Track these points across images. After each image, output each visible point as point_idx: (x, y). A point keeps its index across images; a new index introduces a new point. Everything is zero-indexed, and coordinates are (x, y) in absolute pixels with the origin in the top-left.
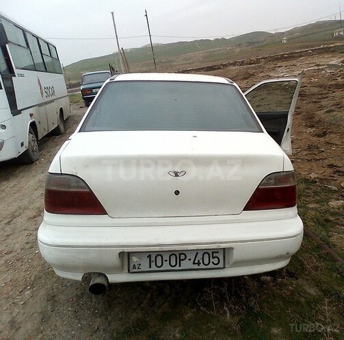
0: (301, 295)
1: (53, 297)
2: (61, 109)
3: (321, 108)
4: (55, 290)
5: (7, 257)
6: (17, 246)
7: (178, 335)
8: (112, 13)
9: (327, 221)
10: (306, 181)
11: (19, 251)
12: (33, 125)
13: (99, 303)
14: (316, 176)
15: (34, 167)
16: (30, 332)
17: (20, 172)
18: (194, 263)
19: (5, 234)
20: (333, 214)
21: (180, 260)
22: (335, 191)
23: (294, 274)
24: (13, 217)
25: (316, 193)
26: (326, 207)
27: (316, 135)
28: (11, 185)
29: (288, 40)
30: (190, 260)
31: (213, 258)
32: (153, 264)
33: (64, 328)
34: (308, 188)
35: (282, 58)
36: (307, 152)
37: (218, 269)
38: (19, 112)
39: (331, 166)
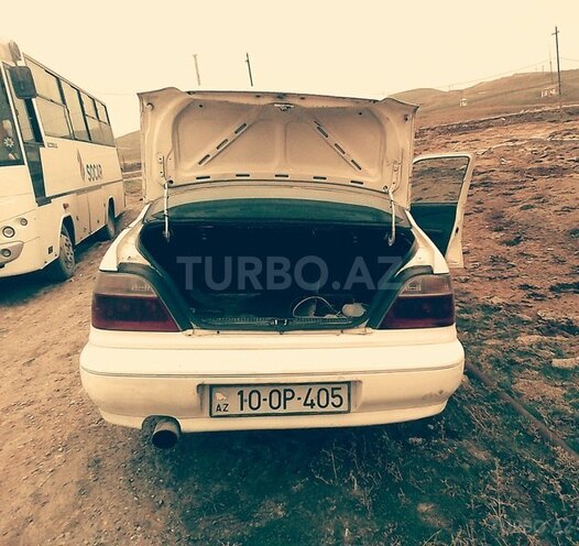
0: (464, 461)
1: (97, 462)
2: (111, 200)
3: (515, 202)
4: (100, 453)
5: (27, 409)
6: (42, 394)
7: (280, 513)
8: (195, 56)
9: (512, 362)
10: (485, 307)
11: (45, 401)
12: (68, 222)
13: (165, 470)
14: (501, 301)
15: (67, 286)
16: (62, 507)
17: (45, 293)
18: (305, 404)
19: (24, 378)
20: (522, 354)
21: (285, 399)
22: (528, 322)
23: (457, 433)
24: (36, 354)
25: (499, 325)
26: (511, 343)
27: (504, 242)
28: (32, 312)
29: (469, 102)
30: (299, 399)
31: (333, 397)
32: (246, 405)
33: (114, 503)
34: (487, 318)
35: (460, 129)
36: (489, 267)
37: (340, 413)
38: (48, 201)
39: (525, 287)
